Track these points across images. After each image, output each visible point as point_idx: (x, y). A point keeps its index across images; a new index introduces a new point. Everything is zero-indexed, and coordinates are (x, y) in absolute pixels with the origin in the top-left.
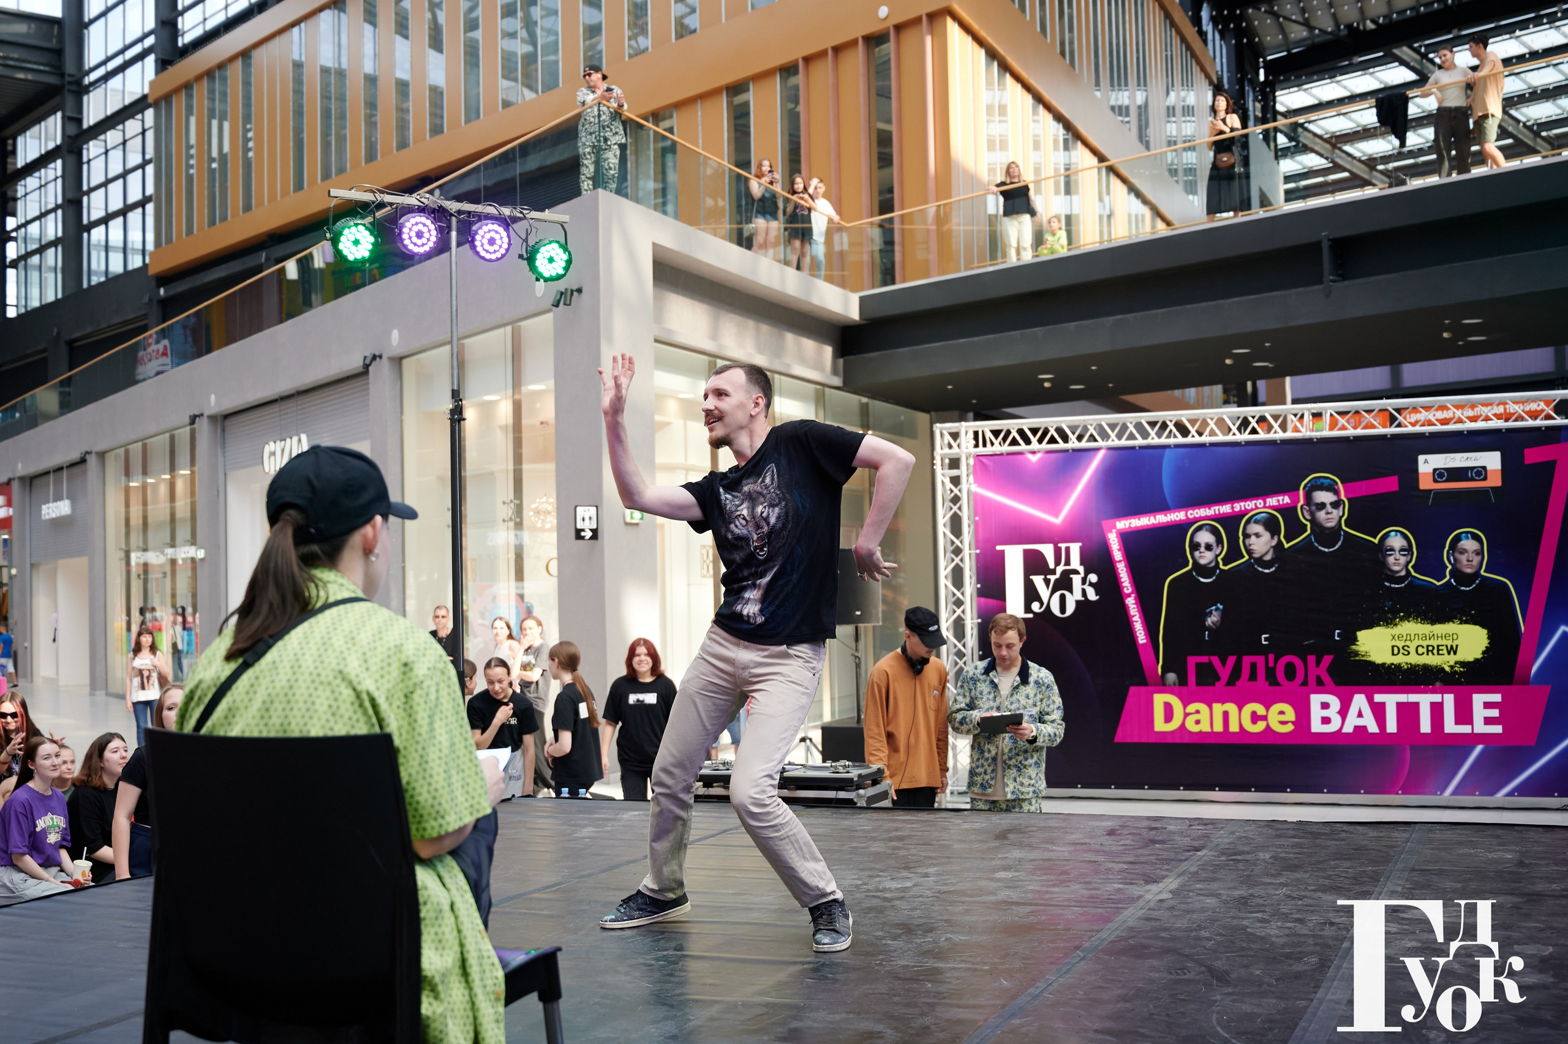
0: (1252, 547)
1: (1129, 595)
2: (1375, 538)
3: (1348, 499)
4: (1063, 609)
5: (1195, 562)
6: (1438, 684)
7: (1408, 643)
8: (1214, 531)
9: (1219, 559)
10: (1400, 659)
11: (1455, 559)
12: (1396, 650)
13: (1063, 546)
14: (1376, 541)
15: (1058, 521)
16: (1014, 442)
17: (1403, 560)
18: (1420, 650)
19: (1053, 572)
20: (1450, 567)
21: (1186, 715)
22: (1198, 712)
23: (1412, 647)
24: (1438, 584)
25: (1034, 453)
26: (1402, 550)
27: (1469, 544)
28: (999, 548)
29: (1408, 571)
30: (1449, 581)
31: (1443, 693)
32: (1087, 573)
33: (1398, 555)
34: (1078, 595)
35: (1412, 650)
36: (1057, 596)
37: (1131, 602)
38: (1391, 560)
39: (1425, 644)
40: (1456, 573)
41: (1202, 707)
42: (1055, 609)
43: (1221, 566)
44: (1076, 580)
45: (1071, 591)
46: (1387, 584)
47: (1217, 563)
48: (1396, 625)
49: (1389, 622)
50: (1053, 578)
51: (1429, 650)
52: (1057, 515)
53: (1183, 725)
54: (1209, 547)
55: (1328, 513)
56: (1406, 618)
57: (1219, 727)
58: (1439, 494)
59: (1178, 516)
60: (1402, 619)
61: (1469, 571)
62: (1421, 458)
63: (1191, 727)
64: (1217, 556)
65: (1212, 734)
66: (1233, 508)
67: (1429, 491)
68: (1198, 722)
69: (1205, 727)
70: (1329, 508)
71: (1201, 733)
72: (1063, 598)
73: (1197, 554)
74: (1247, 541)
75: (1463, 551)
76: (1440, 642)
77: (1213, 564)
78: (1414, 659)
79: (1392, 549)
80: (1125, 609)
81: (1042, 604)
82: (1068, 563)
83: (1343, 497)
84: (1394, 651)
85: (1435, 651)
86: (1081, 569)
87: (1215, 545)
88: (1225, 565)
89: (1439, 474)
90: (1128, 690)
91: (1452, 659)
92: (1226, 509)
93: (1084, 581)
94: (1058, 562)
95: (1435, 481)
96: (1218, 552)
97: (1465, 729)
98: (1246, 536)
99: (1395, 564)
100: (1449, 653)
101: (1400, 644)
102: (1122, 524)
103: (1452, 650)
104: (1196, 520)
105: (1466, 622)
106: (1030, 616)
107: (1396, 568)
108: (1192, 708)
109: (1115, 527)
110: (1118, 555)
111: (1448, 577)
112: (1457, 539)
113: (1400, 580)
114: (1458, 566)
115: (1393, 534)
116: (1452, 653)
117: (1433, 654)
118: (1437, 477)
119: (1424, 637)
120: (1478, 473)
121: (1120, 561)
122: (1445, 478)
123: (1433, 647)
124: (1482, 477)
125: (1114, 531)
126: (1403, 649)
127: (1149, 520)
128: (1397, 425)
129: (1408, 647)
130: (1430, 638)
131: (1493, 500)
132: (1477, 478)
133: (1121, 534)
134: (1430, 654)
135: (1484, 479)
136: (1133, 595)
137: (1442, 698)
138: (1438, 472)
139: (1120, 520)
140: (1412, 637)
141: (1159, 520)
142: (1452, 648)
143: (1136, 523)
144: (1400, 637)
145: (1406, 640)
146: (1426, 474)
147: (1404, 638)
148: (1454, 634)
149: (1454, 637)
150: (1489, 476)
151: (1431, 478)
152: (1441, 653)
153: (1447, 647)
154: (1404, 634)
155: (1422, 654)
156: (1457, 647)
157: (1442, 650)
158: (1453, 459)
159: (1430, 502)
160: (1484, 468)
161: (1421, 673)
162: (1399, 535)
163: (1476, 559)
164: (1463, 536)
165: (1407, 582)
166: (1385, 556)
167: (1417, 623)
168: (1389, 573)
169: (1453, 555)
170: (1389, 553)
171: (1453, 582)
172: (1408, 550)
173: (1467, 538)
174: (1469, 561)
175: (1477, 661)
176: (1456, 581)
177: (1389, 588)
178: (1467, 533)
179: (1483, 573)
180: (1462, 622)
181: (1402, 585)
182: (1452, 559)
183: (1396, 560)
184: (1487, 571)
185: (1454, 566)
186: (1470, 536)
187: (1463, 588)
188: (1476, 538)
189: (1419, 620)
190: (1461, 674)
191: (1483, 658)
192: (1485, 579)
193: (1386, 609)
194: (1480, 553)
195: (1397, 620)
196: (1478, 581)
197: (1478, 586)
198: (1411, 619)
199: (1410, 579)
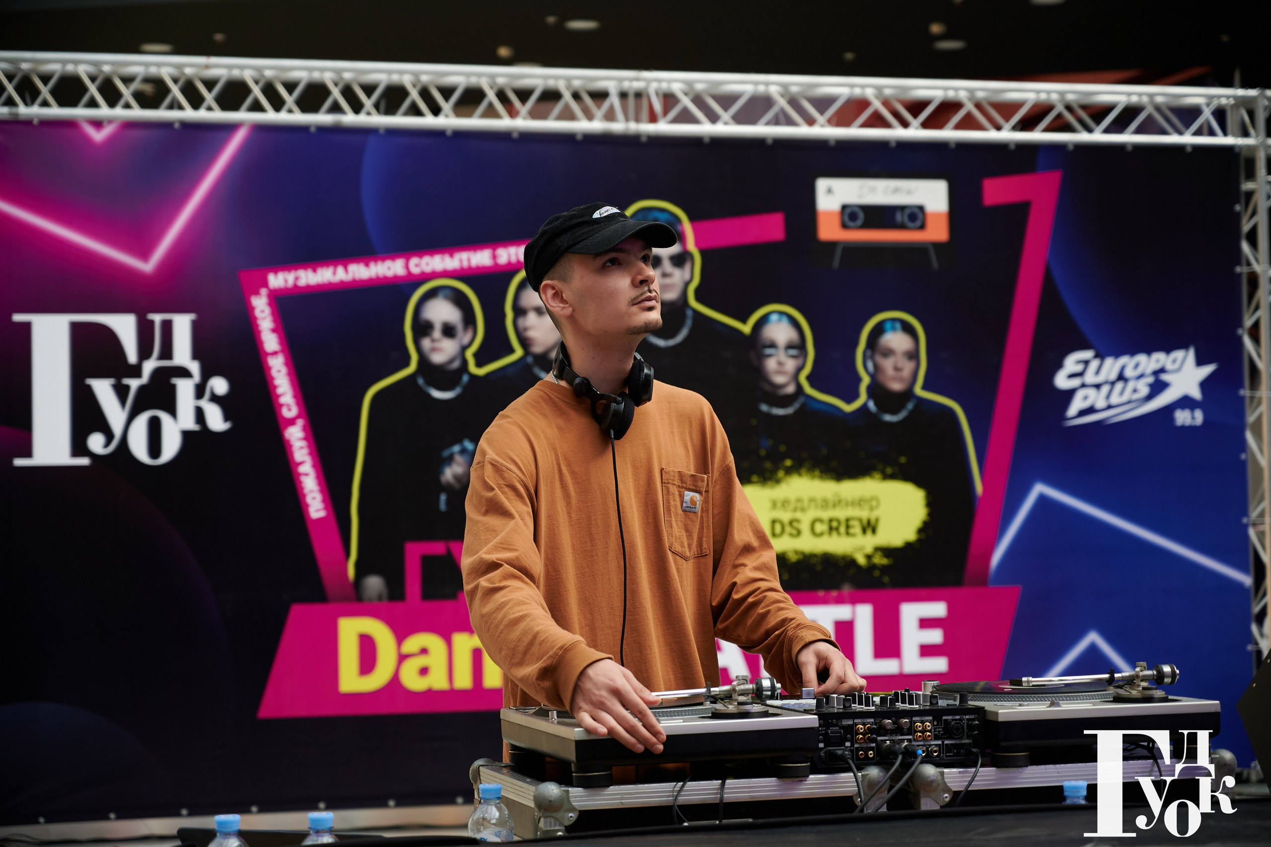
0: (531, 334)
1: (292, 422)
2: (744, 320)
3: (704, 253)
4: (155, 447)
5: (424, 361)
6: (847, 589)
7: (798, 515)
8: (460, 300)
9: (469, 354)
10: (786, 545)
11: (876, 366)
13: (157, 318)
14: (746, 329)
15: (148, 266)
17: (790, 365)
18: (819, 528)
19: (136, 371)
20: (866, 380)
21: (402, 658)
22: (424, 651)
23: (805, 521)
24: (848, 408)
25: (98, 124)
26: (790, 346)
27: (896, 340)
28: (20, 318)
29: (799, 389)
30: (864, 407)
31: (854, 601)
32: (206, 375)
33: (782, 355)
34: (187, 420)
35: (805, 527)
36: (141, 423)
37: (295, 435)
38: (771, 364)
39: (826, 515)
40: (877, 390)
41: (432, 641)
42: (139, 448)
43: (473, 369)
44: (185, 389)
45: (172, 411)
46: (764, 408)
47: (465, 362)
48: (778, 481)
49: (767, 476)
50: (134, 384)
51: (832, 529)
52: (144, 254)
53: (395, 681)
54: (449, 331)
55: (665, 275)
56: (796, 469)
57: (464, 680)
58: (853, 251)
59: (393, 268)
60: (789, 471)
61: (896, 386)
62: (822, 184)
63: (412, 681)
64: (464, 349)
65: (453, 694)
66: (494, 257)
67: (832, 245)
68: (424, 671)
69: (438, 681)
70: (667, 266)
71: (430, 693)
72: (155, 428)
73: (426, 343)
74: (521, 322)
75: (888, 353)
76: (850, 512)
77: (456, 364)
79: (773, 345)
80: (284, 448)
82: (167, 352)
83: (691, 246)
85: (842, 529)
86: (194, 367)
87: (460, 327)
88: (479, 364)
89: (850, 215)
90: (286, 611)
91: (868, 543)
92: (481, 258)
93: (200, 391)
94: (145, 352)
95: (844, 226)
96: (466, 339)
97: (888, 667)
98: (520, 312)
99: (779, 372)
100: (864, 531)
101: (785, 516)
102: (278, 280)
103: (870, 527)
104: (426, 277)
105: (892, 477)
106: (84, 461)
107: (779, 379)
108: (413, 643)
109: (265, 284)
110: (270, 341)
111: (863, 397)
112: (879, 330)
113: (786, 401)
114: (881, 378)
115: (774, 317)
116: (869, 532)
117: (839, 534)
118: (846, 219)
119: (825, 504)
120: (913, 217)
121: (275, 353)
122: (859, 222)
123: (839, 521)
124: (918, 223)
125: (264, 291)
126: (791, 523)
127: (334, 273)
128: (776, 122)
129: (798, 521)
130: (834, 506)
131: (935, 264)
132: (911, 224)
133: (277, 299)
134: (834, 533)
135: (922, 227)
136: (300, 422)
137: (854, 613)
138: (848, 211)
139: (276, 271)
140: (806, 504)
141: (353, 272)
142: (869, 522)
143: (308, 278)
144: (785, 503)
145: (795, 510)
146: (829, 214)
147: (792, 506)
148: (872, 499)
149: (874, 503)
150: (930, 223)
151: (836, 222)
152: (852, 531)
153: (860, 520)
154: (792, 497)
155: (821, 534)
156: (877, 520)
157: (853, 527)
158: (873, 190)
159: (836, 263)
160: (921, 208)
161: (819, 568)
162: (785, 320)
163: (908, 367)
164: (888, 325)
165: (796, 405)
166: (762, 357)
167: (813, 477)
168: (767, 387)
169: (872, 358)
170: (768, 351)
171: (871, 405)
172: (799, 346)
173: (894, 329)
174: (897, 369)
175: (908, 546)
176: (876, 404)
177: (768, 415)
178: (894, 320)
179: (919, 391)
180: (886, 477)
181: (789, 411)
182: (870, 365)
183: (780, 364)
184: (925, 387)
185: (873, 377)
186: (898, 325)
187: (888, 418)
188: (908, 329)
189: (817, 473)
190: (884, 569)
191: (919, 541)
192: (922, 401)
193: (763, 452)
194: (913, 355)
195: (781, 474)
196: (910, 406)
197: (912, 413)
198: (803, 471)
199: (801, 400)
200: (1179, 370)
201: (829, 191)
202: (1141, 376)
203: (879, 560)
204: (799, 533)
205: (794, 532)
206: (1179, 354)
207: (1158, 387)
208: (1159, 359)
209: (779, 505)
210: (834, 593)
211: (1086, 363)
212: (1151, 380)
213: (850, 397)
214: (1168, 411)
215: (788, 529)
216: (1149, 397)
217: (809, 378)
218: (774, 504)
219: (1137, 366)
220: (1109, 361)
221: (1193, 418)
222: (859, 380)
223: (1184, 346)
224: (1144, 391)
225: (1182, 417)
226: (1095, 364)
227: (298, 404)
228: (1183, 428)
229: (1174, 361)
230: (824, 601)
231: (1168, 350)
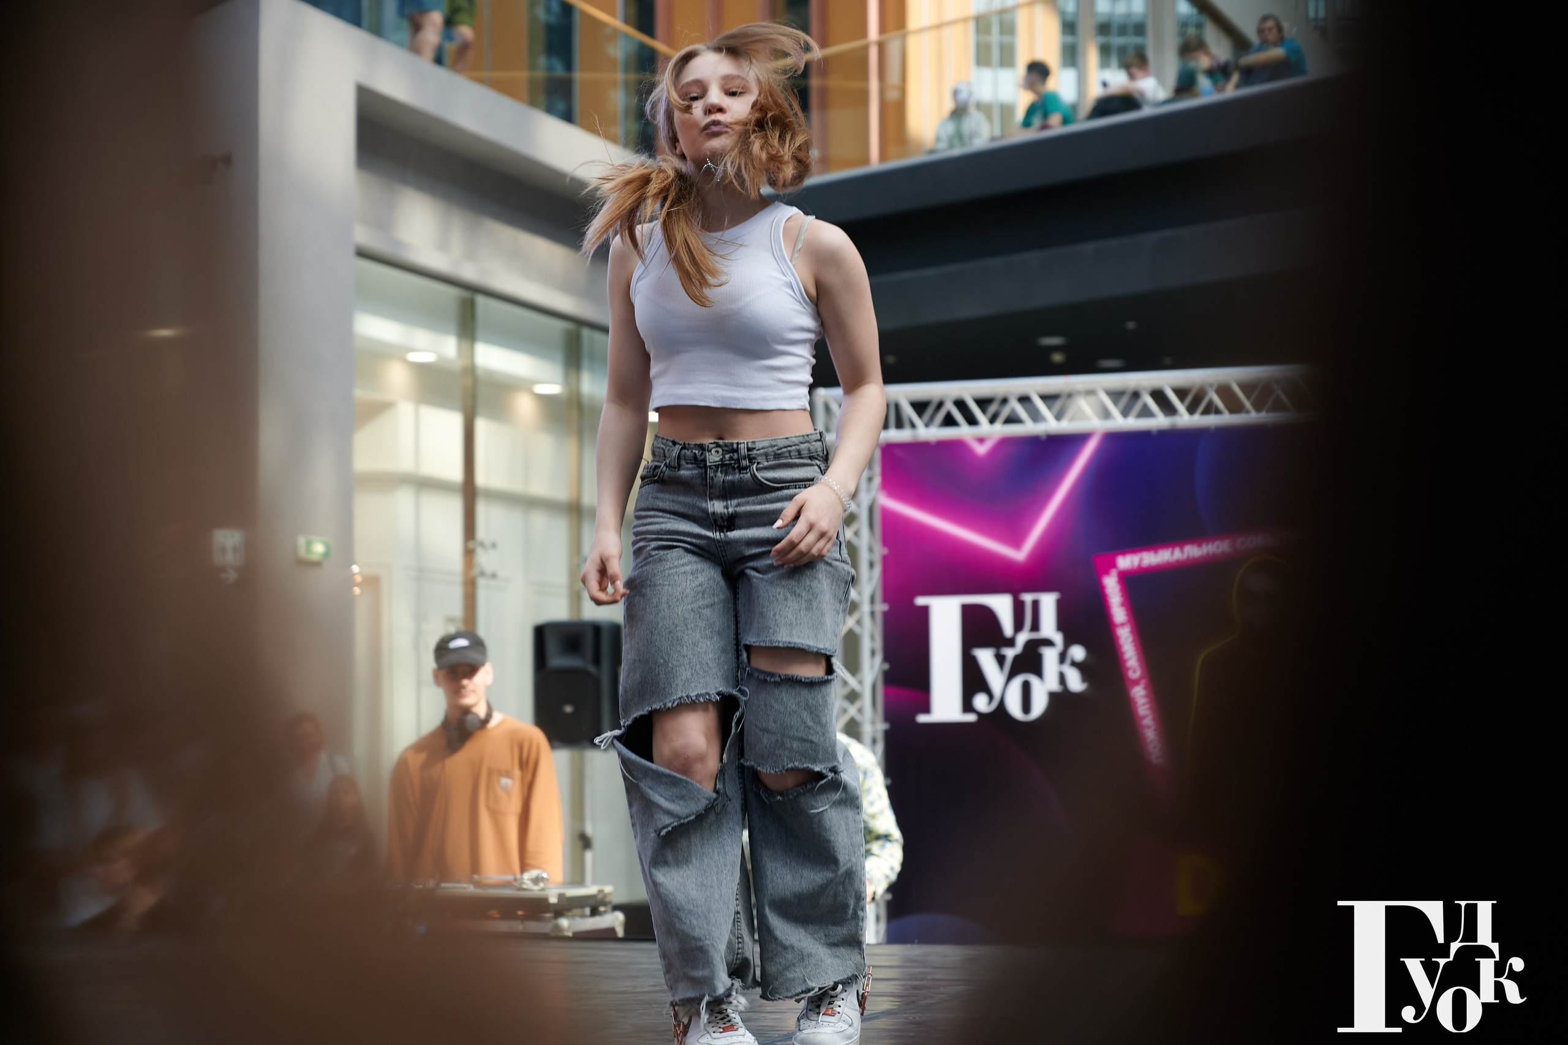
1: (1136, 682)
4: (1026, 706)
5: (1247, 626)
8: (1279, 573)
13: (1028, 598)
15: (1020, 555)
16: (949, 421)
19: (1011, 643)
25: (981, 440)
28: (921, 601)
32: (1067, 644)
34: (1052, 683)
36: (1017, 682)
37: (1139, 693)
42: (1014, 708)
44: (1050, 656)
45: (1040, 675)
50: (1010, 653)
52: (1017, 544)
54: (1271, 601)
59: (1222, 548)
72: (1026, 688)
73: (1252, 612)
80: (1128, 704)
81: (991, 696)
82: (1035, 627)
86: (1058, 638)
93: (1062, 658)
94: (1018, 626)
102: (1125, 562)
106: (971, 718)
109: (1114, 565)
110: (1119, 614)
121: (1123, 625)
125: (1114, 573)
127: (1172, 553)
133: (1127, 579)
136: (1143, 682)
139: (1124, 553)
141: (1188, 553)
143: (1151, 559)
227: (1141, 666)
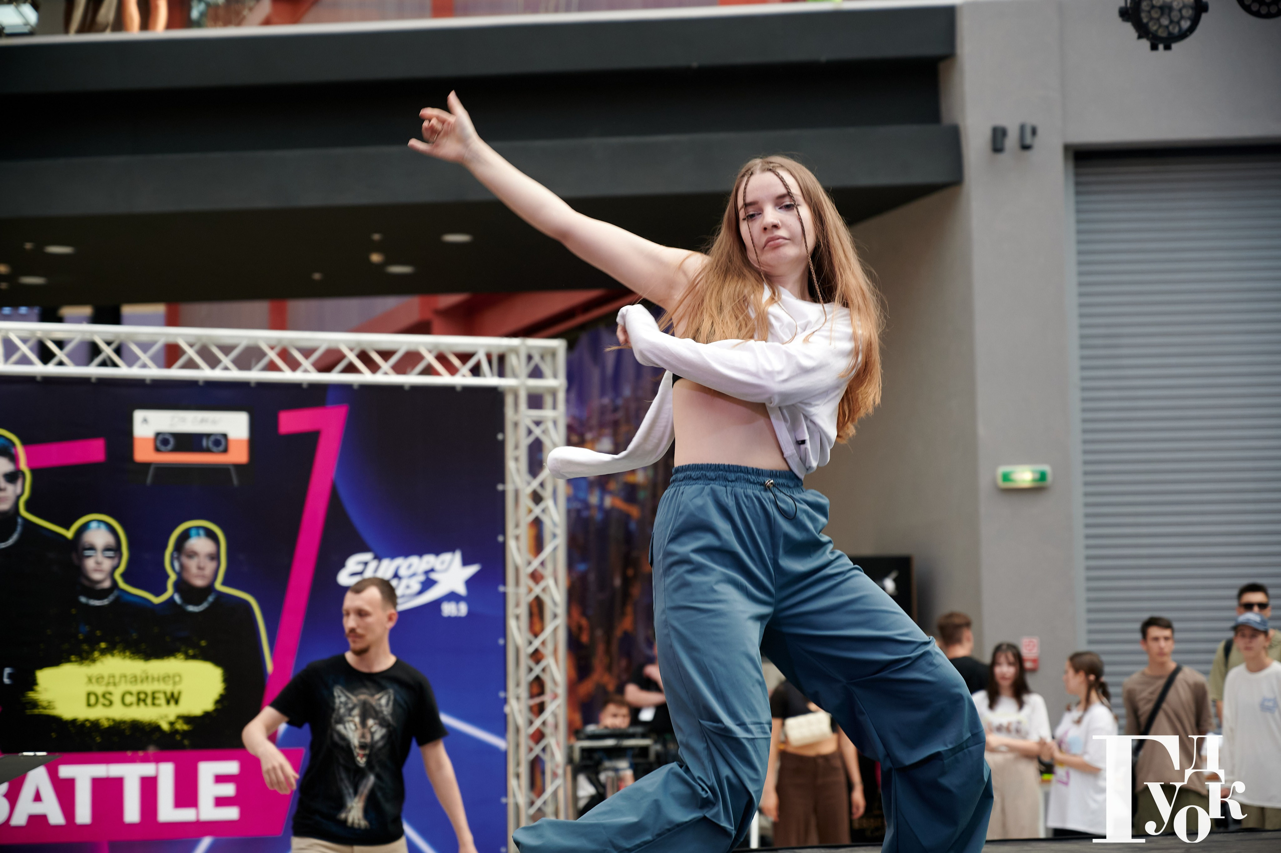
2: (67, 527)
3: (32, 469)
6: (152, 750)
7: (111, 688)
10: (100, 713)
11: (182, 566)
12: (93, 699)
14: (69, 534)
17: (107, 564)
18: (129, 699)
20: (173, 577)
23: (117, 693)
24: (157, 600)
26: (107, 549)
27: (200, 544)
29: (115, 584)
30: (171, 599)
31: (157, 760)
33: (99, 556)
35: (116, 699)
38: (90, 564)
39: (135, 689)
40: (182, 586)
46: (83, 599)
48: (94, 661)
49: (84, 655)
51: (141, 699)
56: (109, 651)
58: (163, 470)
60: (103, 652)
61: (199, 582)
62: (139, 415)
67: (146, 466)
70: (2, 482)
75: (193, 554)
76: (156, 686)
78: (119, 712)
79: (92, 548)
83: (23, 465)
84: (91, 699)
85: (149, 701)
89: (163, 441)
91: (172, 712)
95: (157, 450)
97: (186, 815)
99: (96, 570)
100: (168, 702)
101: (99, 690)
103: (173, 699)
105: (194, 657)
107: (97, 576)
111: (170, 591)
112: (185, 536)
113: (102, 594)
114: (186, 576)
115: (94, 525)
116: (172, 702)
117: (146, 704)
118: (159, 444)
119: (135, 679)
120: (217, 443)
122: (170, 447)
123: (146, 694)
124: (221, 448)
126: (104, 696)
128: (103, 364)
129: (110, 693)
130: (142, 681)
131: (235, 481)
132: (214, 449)
134: (142, 704)
135: (225, 451)
137: (157, 770)
138: (160, 437)
140: (117, 680)
142: (172, 695)
144: (99, 679)
145: (108, 684)
146: (145, 440)
147: (106, 680)
148: (174, 676)
149: (177, 679)
150: (232, 448)
151: (151, 446)
152: (157, 702)
153: (165, 693)
154: (106, 674)
155: (131, 704)
156: (179, 693)
157: (159, 698)
158: (183, 420)
159: (149, 480)
160: (225, 436)
161: (128, 733)
162: (103, 527)
163: (210, 566)
164: (193, 532)
165: (111, 598)
166: (82, 558)
167: (124, 658)
168: (86, 583)
169: (178, 559)
170: (88, 553)
171: (177, 598)
172: (116, 549)
173: (198, 535)
174: (200, 568)
175: (207, 715)
176: (182, 597)
177: (87, 606)
178: (198, 528)
179: (218, 586)
180: (188, 657)
181: (105, 602)
182: (177, 565)
183: (98, 563)
184: (225, 583)
185: (179, 574)
186: (202, 532)
187: (191, 608)
188: (210, 535)
189: (128, 654)
190: (185, 734)
191: (216, 710)
192: (221, 595)
193: (81, 636)
194: (215, 557)
195: (96, 654)
196: (211, 599)
197: (212, 606)
198: (115, 652)
199: (116, 593)
200: (446, 570)
201: (145, 421)
202: (414, 575)
203: (181, 726)
204: (111, 703)
205: (107, 702)
206: (446, 557)
207: (428, 584)
208: (429, 561)
209: (94, 680)
210: (141, 753)
211: (366, 564)
212: (422, 578)
213: (158, 592)
214: (436, 605)
215: (101, 700)
216: (421, 592)
217: (124, 576)
218: (90, 680)
219: (410, 566)
220: (386, 562)
221: (458, 610)
222: (167, 577)
223: (452, 550)
224: (416, 586)
225: (449, 609)
226: (373, 565)
228: (450, 618)
229: (443, 563)
230: (132, 760)
231: (437, 552)
